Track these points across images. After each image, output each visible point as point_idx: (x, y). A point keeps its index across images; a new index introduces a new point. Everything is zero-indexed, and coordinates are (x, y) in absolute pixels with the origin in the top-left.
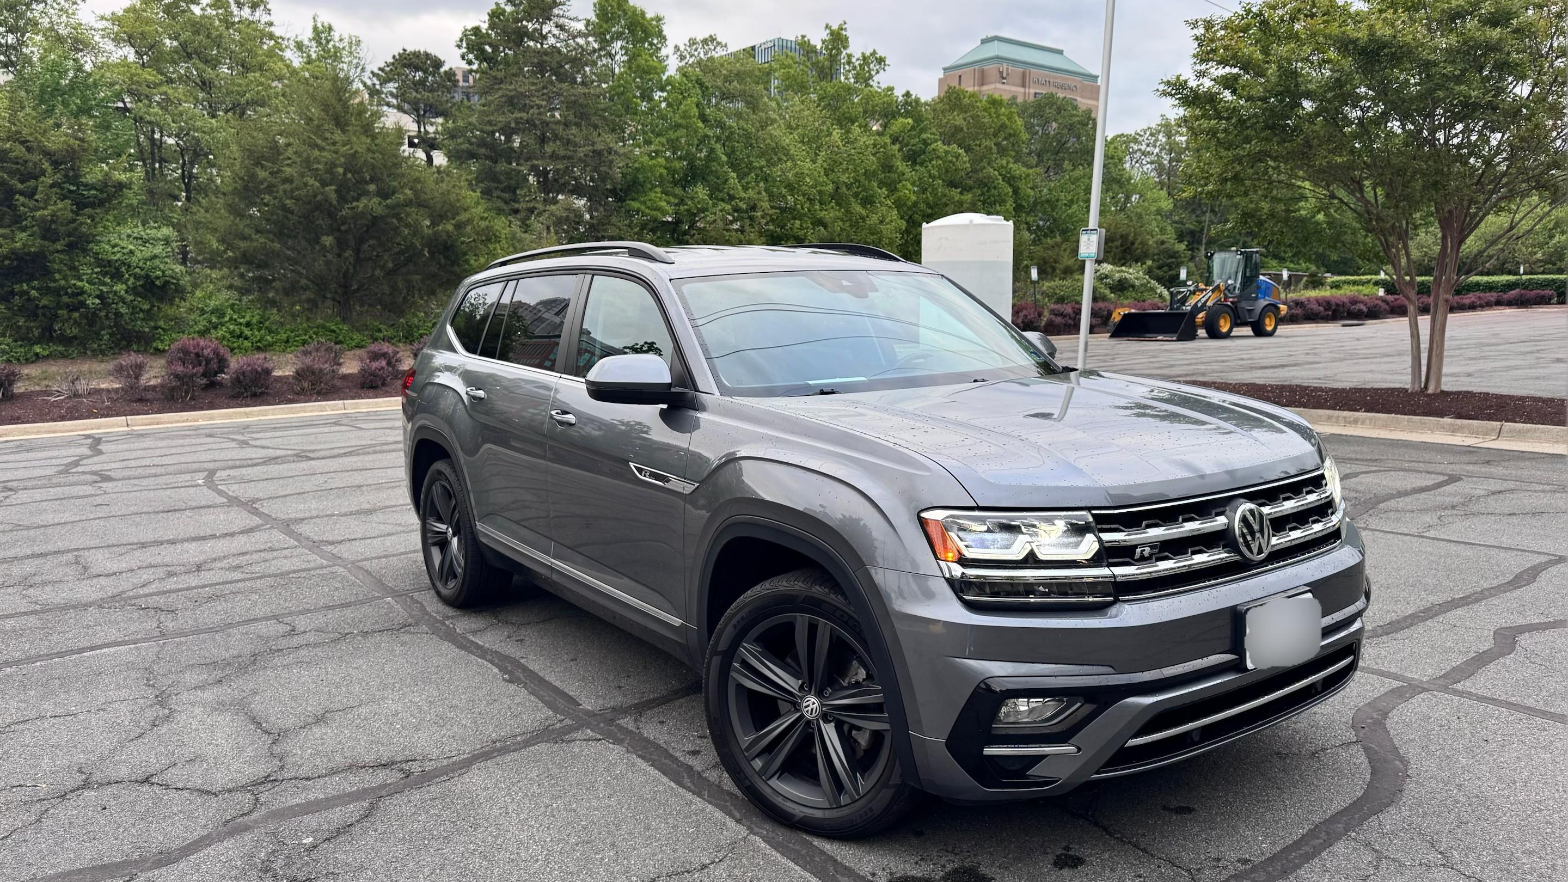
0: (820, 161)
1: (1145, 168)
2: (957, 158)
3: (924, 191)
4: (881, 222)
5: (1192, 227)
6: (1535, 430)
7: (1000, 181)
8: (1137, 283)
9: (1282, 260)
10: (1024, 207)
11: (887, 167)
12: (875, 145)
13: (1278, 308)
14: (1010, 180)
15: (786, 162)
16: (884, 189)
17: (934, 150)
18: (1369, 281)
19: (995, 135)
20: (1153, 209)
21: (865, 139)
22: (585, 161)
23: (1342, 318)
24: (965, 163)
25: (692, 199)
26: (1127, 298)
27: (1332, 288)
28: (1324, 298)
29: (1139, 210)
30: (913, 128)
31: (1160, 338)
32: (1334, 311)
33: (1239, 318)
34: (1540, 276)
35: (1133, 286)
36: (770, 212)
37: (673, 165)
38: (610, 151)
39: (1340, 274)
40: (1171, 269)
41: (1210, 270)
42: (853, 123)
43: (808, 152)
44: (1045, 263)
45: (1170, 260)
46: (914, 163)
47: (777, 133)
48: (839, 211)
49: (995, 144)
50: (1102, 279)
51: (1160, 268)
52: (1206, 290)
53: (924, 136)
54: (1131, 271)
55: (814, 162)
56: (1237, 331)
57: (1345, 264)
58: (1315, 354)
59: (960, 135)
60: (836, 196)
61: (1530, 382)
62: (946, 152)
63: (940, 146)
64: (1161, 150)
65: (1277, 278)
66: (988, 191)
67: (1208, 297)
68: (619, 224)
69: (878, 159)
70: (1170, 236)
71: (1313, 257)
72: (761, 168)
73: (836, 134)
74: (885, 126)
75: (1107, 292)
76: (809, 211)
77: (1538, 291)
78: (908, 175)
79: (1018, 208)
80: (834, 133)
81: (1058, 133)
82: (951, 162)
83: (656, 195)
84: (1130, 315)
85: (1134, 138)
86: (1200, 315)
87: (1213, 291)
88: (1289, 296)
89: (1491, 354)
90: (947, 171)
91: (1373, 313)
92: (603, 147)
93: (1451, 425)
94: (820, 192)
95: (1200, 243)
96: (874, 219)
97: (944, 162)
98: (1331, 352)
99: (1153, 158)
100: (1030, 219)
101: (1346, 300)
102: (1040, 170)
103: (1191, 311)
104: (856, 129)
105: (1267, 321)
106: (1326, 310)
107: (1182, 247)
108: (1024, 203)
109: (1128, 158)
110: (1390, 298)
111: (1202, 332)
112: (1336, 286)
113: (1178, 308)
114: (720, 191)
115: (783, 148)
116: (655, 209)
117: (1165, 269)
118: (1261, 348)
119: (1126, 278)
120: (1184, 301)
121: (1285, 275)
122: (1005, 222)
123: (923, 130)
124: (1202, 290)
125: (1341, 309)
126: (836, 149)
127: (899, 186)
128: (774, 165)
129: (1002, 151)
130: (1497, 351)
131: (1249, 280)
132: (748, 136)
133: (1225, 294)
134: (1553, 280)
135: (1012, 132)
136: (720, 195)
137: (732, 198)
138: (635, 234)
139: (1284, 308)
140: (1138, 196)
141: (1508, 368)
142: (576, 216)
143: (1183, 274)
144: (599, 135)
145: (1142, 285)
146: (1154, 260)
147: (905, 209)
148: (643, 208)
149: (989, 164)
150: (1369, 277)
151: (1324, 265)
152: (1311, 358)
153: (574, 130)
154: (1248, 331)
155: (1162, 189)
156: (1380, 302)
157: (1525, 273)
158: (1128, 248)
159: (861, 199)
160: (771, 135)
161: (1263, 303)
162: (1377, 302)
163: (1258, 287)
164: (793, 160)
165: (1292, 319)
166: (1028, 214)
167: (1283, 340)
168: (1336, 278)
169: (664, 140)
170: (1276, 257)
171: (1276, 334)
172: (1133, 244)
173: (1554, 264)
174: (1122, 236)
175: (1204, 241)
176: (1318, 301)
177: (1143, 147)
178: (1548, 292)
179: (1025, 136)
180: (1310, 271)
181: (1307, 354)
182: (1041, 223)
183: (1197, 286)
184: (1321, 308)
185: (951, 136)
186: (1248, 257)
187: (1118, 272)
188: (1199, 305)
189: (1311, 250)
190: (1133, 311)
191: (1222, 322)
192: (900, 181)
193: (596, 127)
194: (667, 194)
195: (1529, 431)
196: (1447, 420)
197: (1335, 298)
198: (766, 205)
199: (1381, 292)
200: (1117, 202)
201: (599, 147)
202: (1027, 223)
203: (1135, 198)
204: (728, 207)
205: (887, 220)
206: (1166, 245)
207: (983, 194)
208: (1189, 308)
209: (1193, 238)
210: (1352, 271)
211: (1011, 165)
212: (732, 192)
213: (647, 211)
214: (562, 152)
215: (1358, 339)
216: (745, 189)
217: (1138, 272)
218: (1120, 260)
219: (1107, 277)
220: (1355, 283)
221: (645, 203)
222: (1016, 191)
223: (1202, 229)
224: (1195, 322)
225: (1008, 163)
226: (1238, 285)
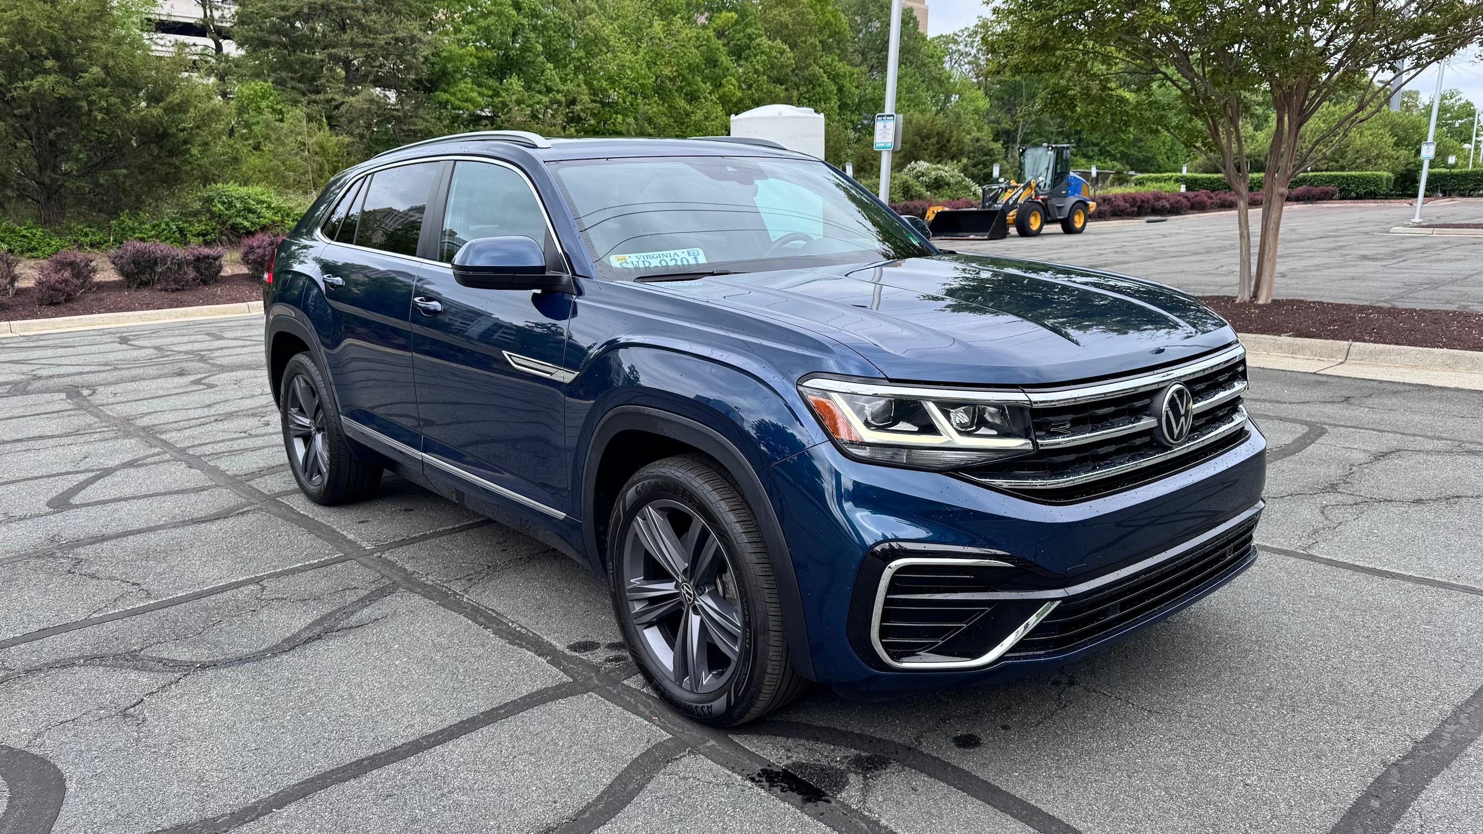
0: (642, 53)
1: (963, 68)
2: (782, 54)
3: (750, 87)
4: (706, 118)
5: (1008, 127)
6: (1389, 352)
7: (826, 79)
8: (952, 181)
9: (1089, 158)
10: (848, 105)
11: (712, 62)
12: (698, 38)
13: (1087, 205)
14: (835, 78)
15: (606, 53)
16: (708, 84)
17: (759, 45)
18: (1170, 178)
19: (821, 31)
20: (970, 108)
21: (687, 31)
22: (386, 50)
23: (1146, 214)
24: (789, 59)
25: (507, 90)
26: (943, 196)
27: (1136, 185)
28: (1130, 194)
29: (957, 110)
30: (737, 22)
31: (972, 237)
32: (1139, 207)
33: (1049, 215)
34: (1324, 173)
35: (948, 184)
36: (590, 106)
37: (485, 54)
38: (413, 39)
39: (1142, 172)
40: (985, 166)
41: (1021, 166)
42: (675, 15)
43: (629, 44)
44: (864, 160)
45: (985, 158)
46: (739, 57)
47: (596, 23)
48: (663, 105)
49: (820, 42)
50: (919, 177)
51: (975, 166)
52: (1017, 187)
53: (749, 31)
54: (947, 168)
55: (636, 54)
56: (1047, 229)
57: (1147, 163)
58: (1125, 252)
59: (785, 32)
60: (660, 90)
61: (1348, 283)
62: (771, 48)
63: (764, 41)
64: (978, 51)
65: (1086, 175)
66: (813, 89)
67: (1022, 195)
68: (427, 117)
69: (702, 54)
70: (986, 134)
71: (1118, 155)
72: (579, 59)
73: (658, 25)
74: (710, 19)
75: (923, 190)
76: (632, 104)
77: (1322, 187)
78: (733, 71)
79: (843, 107)
80: (655, 24)
81: (881, 31)
82: (776, 57)
83: (465, 85)
84: (943, 213)
85: (953, 38)
86: (1011, 213)
87: (1024, 188)
88: (1098, 193)
89: (1297, 250)
90: (772, 67)
91: (1176, 209)
92: (404, 34)
93: (1289, 345)
94: (642, 85)
95: (1014, 142)
96: (699, 115)
97: (769, 57)
98: (1140, 250)
99: (970, 58)
100: (855, 118)
101: (1150, 197)
102: (864, 68)
103: (1002, 210)
104: (678, 21)
105: (1076, 218)
106: (1132, 206)
107: (998, 146)
108: (848, 102)
109: (947, 58)
110: (1191, 194)
111: (1013, 230)
112: (1140, 183)
113: (990, 206)
114: (537, 83)
115: (604, 38)
116: (467, 100)
117: (980, 166)
118: (1070, 247)
119: (941, 176)
120: (995, 199)
121: (1094, 172)
122: (816, 115)
123: (748, 25)
124: (1014, 188)
125: (1146, 205)
126: (657, 41)
127: (724, 81)
128: (594, 56)
129: (826, 47)
130: (1300, 247)
131: (1059, 176)
132: (564, 26)
133: (1036, 191)
134: (1336, 177)
135: (837, 30)
136: (537, 87)
137: (549, 90)
138: (445, 127)
139: (1092, 206)
140: (957, 96)
141: (1319, 268)
142: (379, 108)
143: (996, 172)
144: (401, 21)
145: (957, 183)
146: (969, 158)
147: (730, 105)
148: (453, 99)
149: (814, 62)
150: (1170, 174)
151: (1127, 163)
152: (1120, 258)
153: (374, 16)
154: (1057, 228)
155: (979, 89)
156: (1181, 198)
157: (1312, 171)
158: (944, 145)
159: (686, 94)
160: (589, 25)
161: (1072, 200)
162: (1179, 198)
163: (1069, 185)
164: (613, 51)
165: (1099, 216)
166: (852, 112)
167: (1092, 237)
168: (1140, 175)
169: (473, 28)
170: (1085, 156)
171: (1085, 230)
172: (949, 141)
173: (1337, 162)
174: (938, 134)
175: (1019, 140)
176: (1125, 198)
177: (961, 47)
178: (1331, 188)
179: (849, 34)
180: (1115, 169)
181: (1117, 252)
182: (865, 122)
183: (1009, 183)
184: (1127, 205)
185: (778, 31)
186: (1059, 152)
187: (934, 169)
188: (1011, 202)
189: (1116, 149)
190: (947, 209)
191: (1032, 220)
192: (726, 77)
193: (398, 13)
194: (480, 85)
195: (1381, 352)
196: (1284, 339)
197: (1141, 194)
198: (586, 98)
199: (1183, 189)
200: (937, 102)
201: (401, 34)
202: (852, 122)
203: (955, 98)
204: (546, 100)
205: (712, 117)
206: (982, 143)
207: (808, 91)
208: (1000, 206)
209: (1006, 137)
210: (1153, 169)
211: (836, 63)
212: (549, 84)
213: (457, 102)
214: (362, 40)
215: (1164, 236)
216: (564, 81)
217: (953, 170)
218: (935, 157)
219: (923, 175)
220: (1157, 180)
221: (454, 94)
222: (840, 90)
223: (1017, 129)
224: (1006, 220)
225: (833, 60)
226: (1048, 182)
